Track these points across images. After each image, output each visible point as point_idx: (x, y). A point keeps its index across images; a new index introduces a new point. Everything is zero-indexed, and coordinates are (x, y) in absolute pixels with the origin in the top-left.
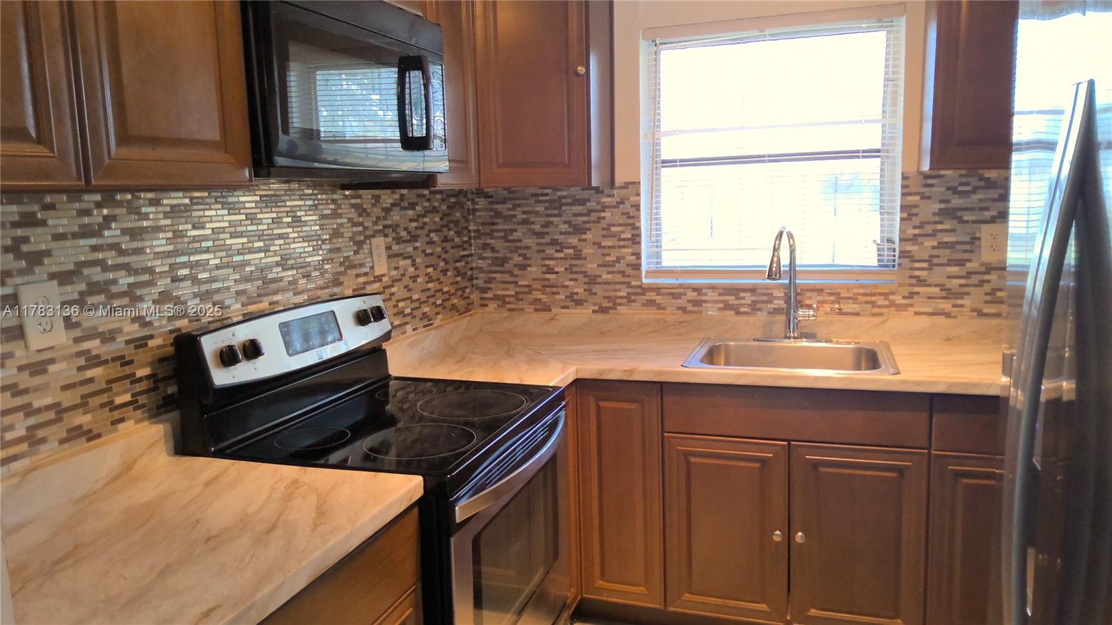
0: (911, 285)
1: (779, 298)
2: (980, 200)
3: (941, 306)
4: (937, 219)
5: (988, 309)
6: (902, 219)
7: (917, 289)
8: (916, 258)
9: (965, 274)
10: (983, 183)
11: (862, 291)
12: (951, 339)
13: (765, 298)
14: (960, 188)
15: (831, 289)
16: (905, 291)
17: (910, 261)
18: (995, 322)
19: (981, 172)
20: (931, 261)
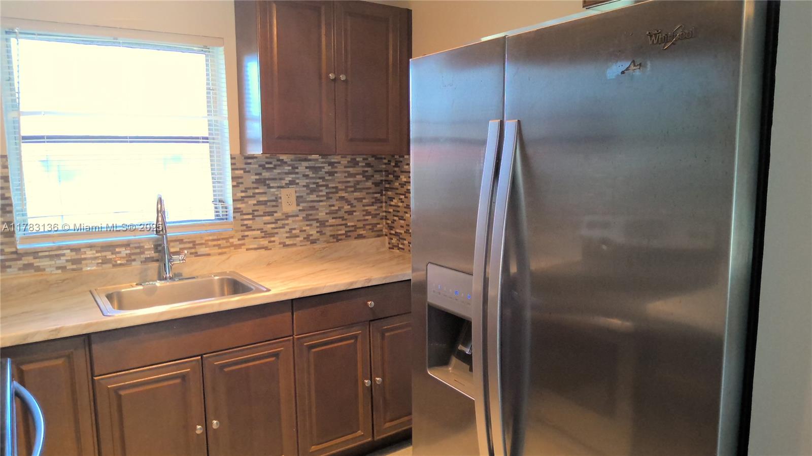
0: (242, 231)
1: (149, 249)
2: (279, 174)
3: (262, 243)
4: (255, 185)
5: (288, 242)
6: (233, 186)
7: (246, 233)
8: (244, 212)
9: (274, 221)
10: (279, 163)
11: (211, 238)
12: (271, 264)
13: (138, 251)
14: (267, 166)
15: (189, 239)
16: (240, 235)
17: (241, 215)
18: (294, 249)
19: (278, 155)
20: (254, 214)
